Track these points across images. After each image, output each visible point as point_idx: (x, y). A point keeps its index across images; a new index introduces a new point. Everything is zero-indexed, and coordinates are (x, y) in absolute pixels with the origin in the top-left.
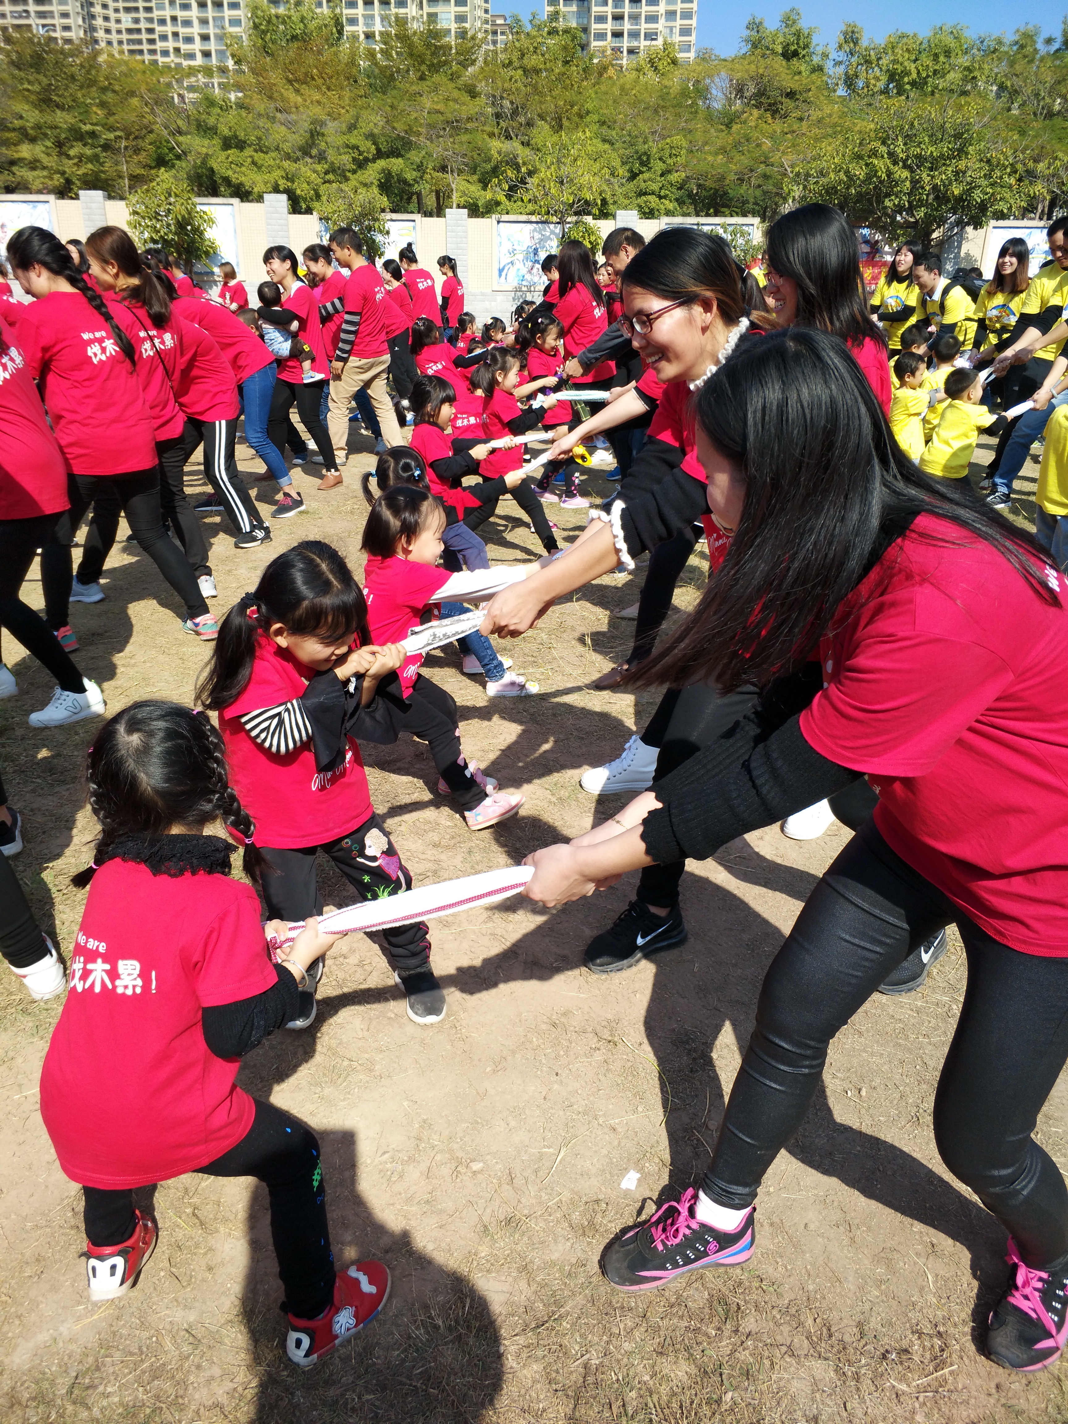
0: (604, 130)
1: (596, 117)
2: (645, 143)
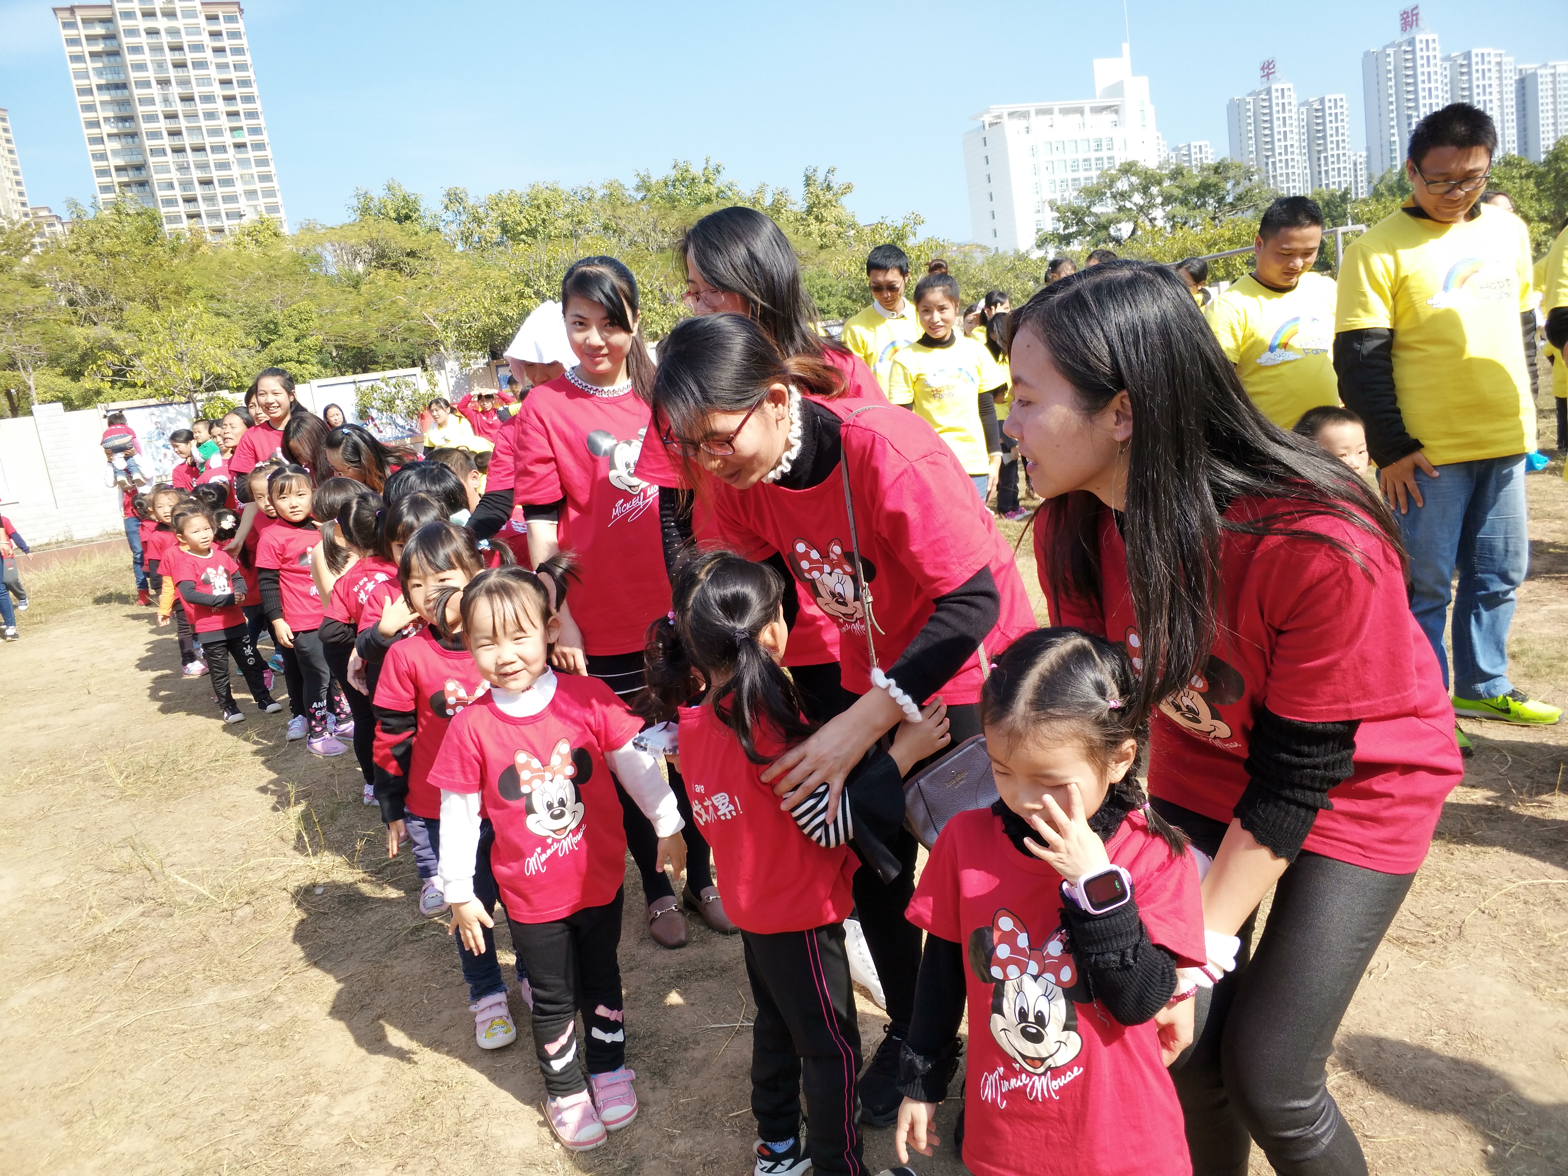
0: (214, 304)
1: (201, 293)
2: (267, 311)
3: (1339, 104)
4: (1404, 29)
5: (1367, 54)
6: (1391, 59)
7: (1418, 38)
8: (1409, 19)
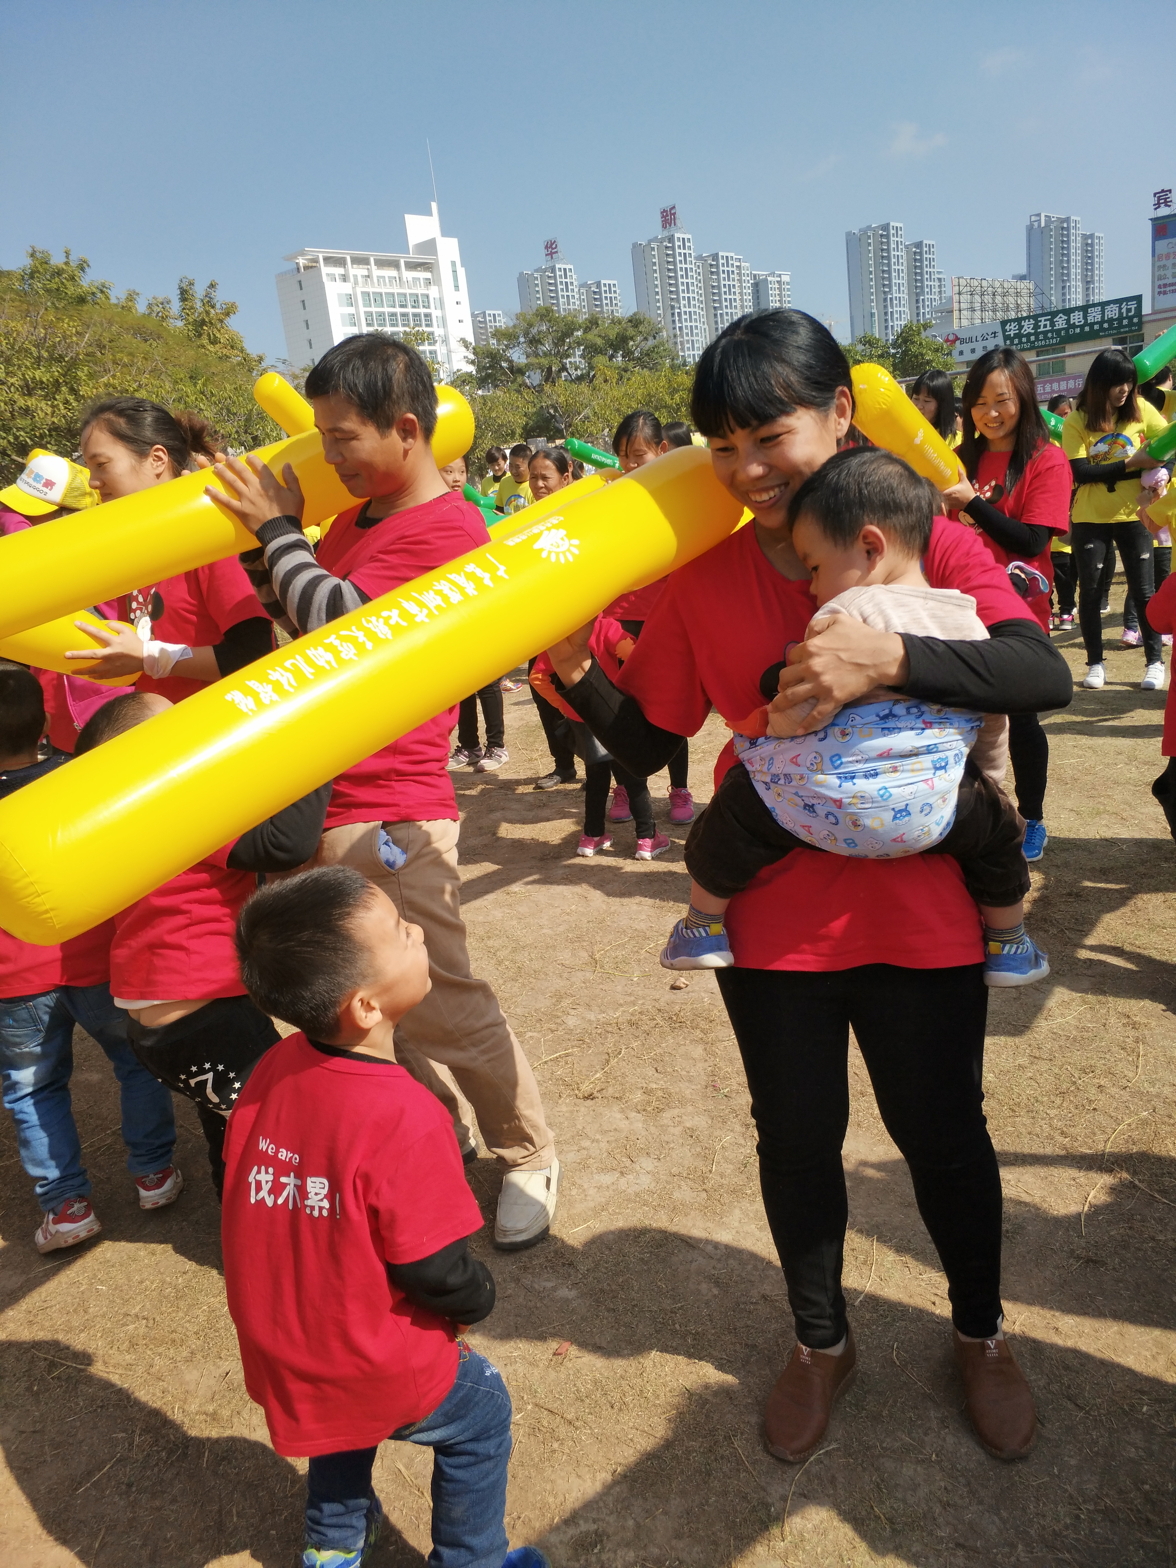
3: (613, 289)
4: (664, 227)
5: (635, 246)
6: (655, 253)
7: (677, 235)
8: (668, 217)
